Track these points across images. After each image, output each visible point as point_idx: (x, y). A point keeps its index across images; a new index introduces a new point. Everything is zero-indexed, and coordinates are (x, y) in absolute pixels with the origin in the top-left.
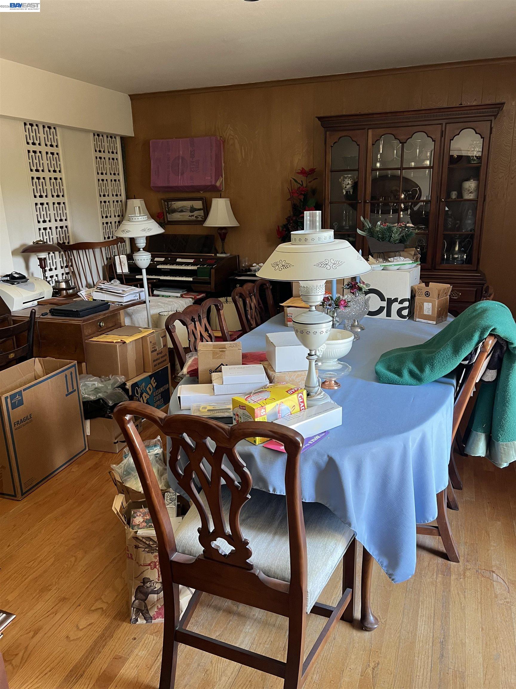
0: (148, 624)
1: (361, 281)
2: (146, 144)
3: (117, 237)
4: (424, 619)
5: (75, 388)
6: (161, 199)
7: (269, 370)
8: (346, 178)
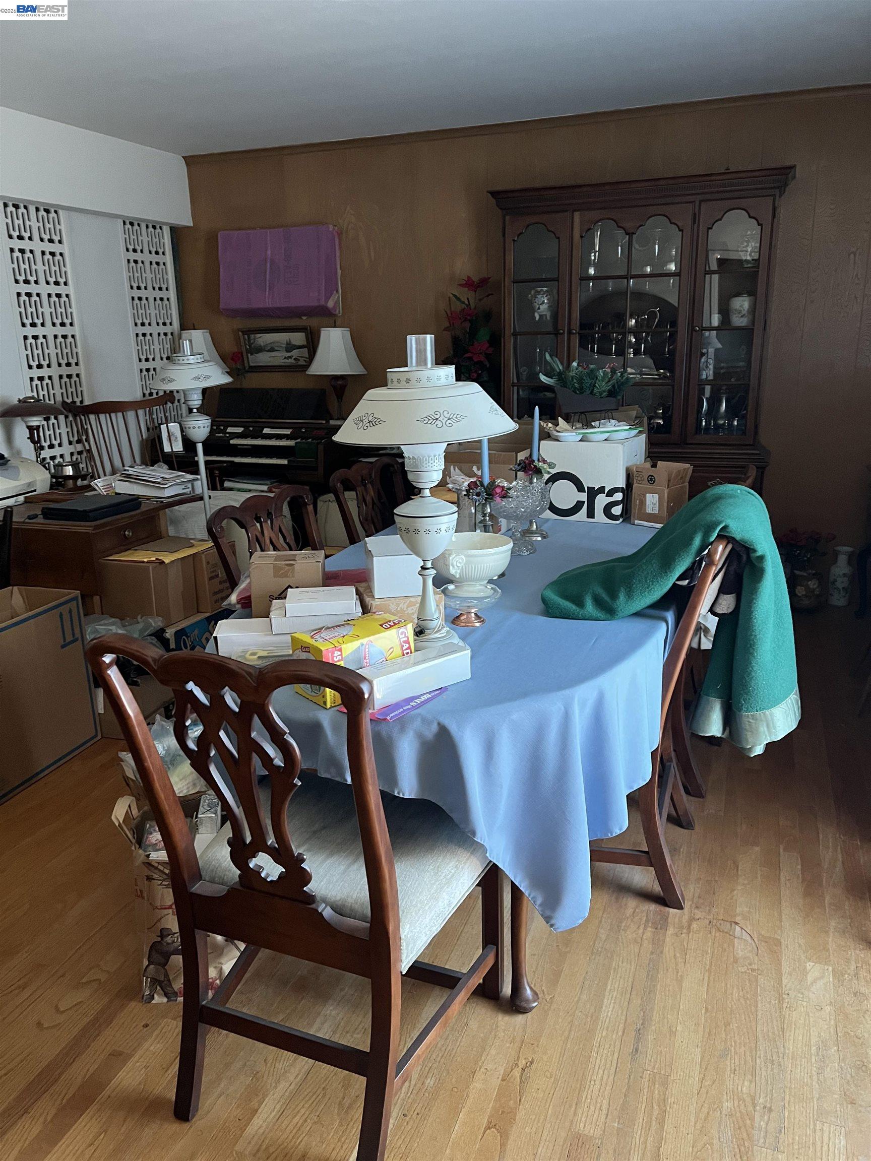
0: (171, 1003)
1: (540, 458)
2: (212, 239)
3: (165, 392)
4: (615, 995)
5: (78, 635)
6: (239, 330)
7: (365, 595)
8: (539, 293)
